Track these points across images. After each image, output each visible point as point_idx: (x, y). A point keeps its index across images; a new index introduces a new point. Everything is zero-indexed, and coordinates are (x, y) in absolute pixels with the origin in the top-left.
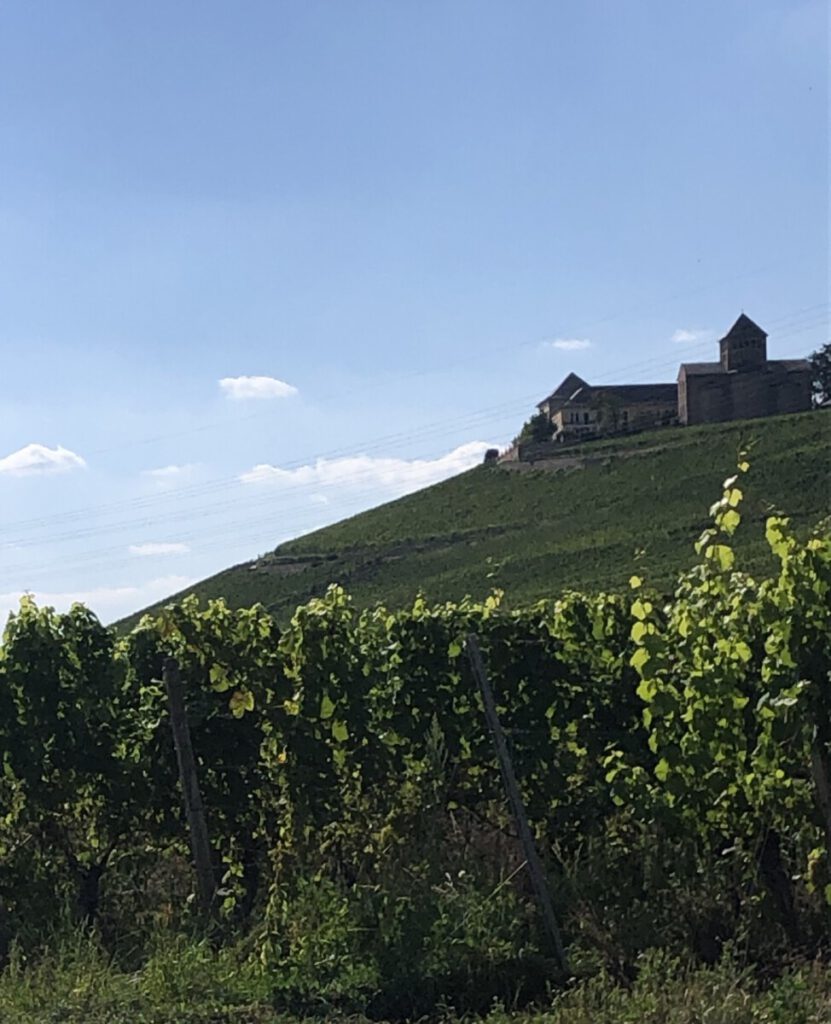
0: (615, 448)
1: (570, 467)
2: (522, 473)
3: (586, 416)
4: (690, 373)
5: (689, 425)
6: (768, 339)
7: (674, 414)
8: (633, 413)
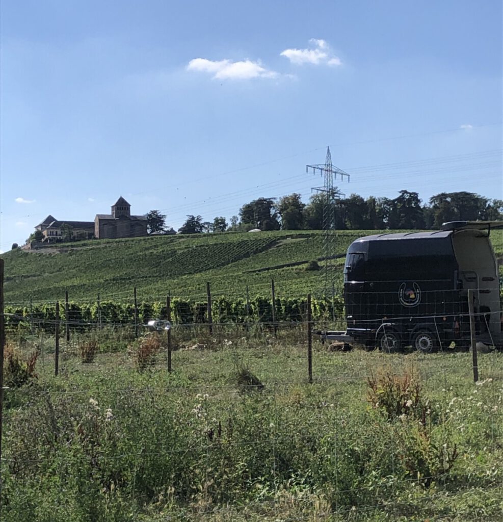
0: (72, 246)
1: (54, 253)
2: (33, 254)
3: (56, 232)
4: (101, 218)
5: (100, 239)
6: (131, 207)
7: (93, 234)
8: (75, 233)
